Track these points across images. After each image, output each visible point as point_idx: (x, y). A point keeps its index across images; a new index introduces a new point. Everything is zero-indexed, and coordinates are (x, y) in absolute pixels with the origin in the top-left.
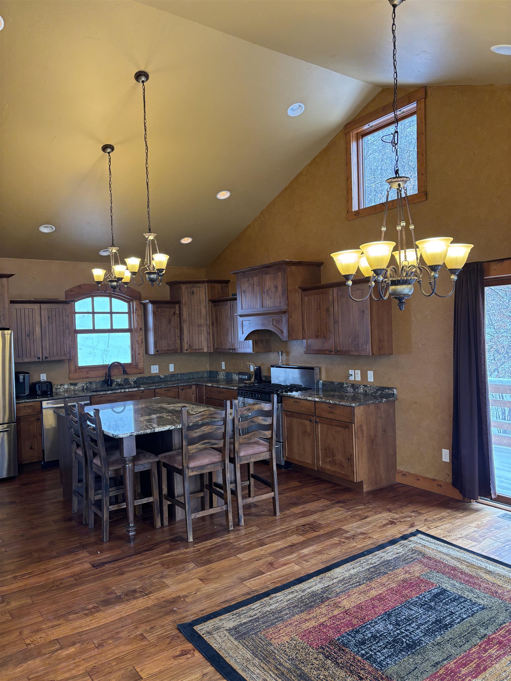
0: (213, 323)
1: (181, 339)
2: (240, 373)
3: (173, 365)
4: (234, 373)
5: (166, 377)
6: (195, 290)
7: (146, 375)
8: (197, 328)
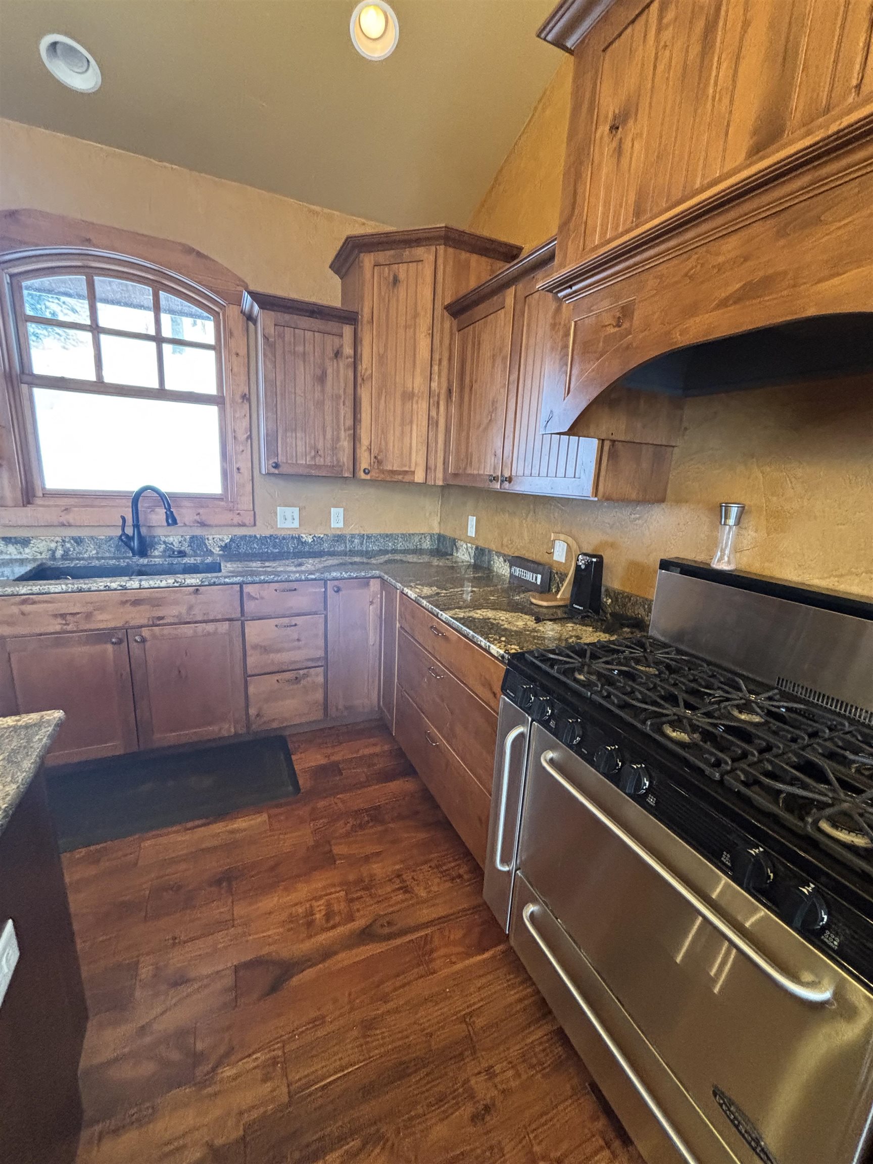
0: (450, 391)
1: (355, 439)
2: (517, 561)
3: (341, 510)
4: (499, 554)
5: (319, 541)
6: (402, 271)
7: (261, 531)
8: (399, 403)
